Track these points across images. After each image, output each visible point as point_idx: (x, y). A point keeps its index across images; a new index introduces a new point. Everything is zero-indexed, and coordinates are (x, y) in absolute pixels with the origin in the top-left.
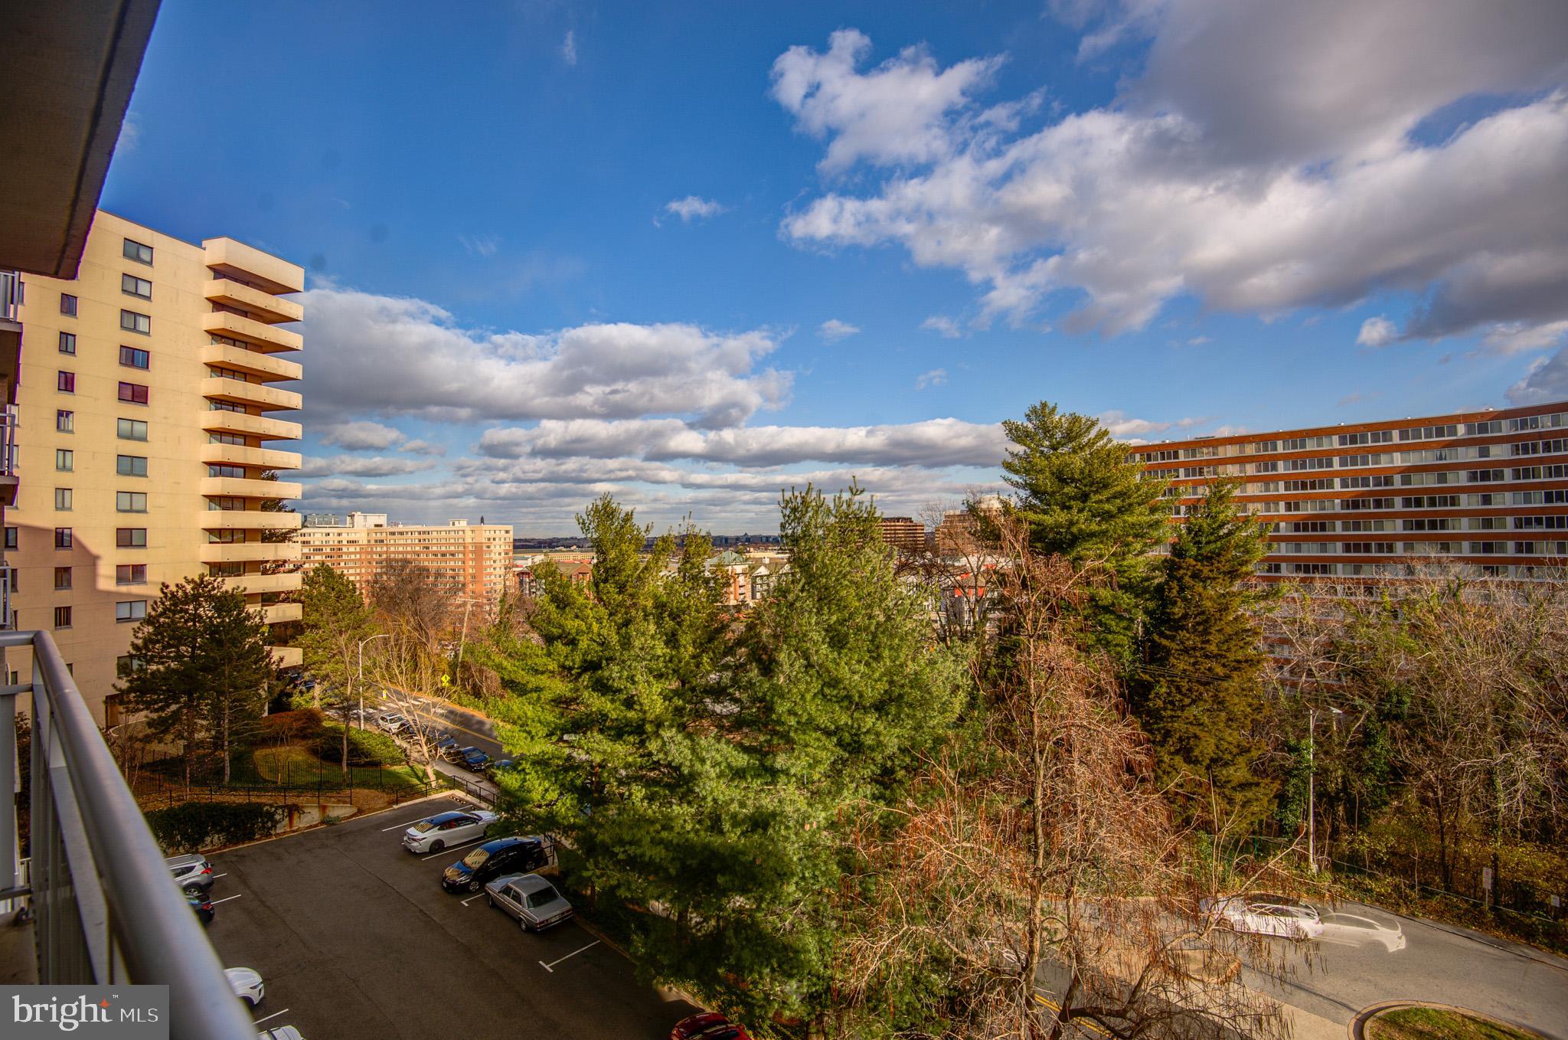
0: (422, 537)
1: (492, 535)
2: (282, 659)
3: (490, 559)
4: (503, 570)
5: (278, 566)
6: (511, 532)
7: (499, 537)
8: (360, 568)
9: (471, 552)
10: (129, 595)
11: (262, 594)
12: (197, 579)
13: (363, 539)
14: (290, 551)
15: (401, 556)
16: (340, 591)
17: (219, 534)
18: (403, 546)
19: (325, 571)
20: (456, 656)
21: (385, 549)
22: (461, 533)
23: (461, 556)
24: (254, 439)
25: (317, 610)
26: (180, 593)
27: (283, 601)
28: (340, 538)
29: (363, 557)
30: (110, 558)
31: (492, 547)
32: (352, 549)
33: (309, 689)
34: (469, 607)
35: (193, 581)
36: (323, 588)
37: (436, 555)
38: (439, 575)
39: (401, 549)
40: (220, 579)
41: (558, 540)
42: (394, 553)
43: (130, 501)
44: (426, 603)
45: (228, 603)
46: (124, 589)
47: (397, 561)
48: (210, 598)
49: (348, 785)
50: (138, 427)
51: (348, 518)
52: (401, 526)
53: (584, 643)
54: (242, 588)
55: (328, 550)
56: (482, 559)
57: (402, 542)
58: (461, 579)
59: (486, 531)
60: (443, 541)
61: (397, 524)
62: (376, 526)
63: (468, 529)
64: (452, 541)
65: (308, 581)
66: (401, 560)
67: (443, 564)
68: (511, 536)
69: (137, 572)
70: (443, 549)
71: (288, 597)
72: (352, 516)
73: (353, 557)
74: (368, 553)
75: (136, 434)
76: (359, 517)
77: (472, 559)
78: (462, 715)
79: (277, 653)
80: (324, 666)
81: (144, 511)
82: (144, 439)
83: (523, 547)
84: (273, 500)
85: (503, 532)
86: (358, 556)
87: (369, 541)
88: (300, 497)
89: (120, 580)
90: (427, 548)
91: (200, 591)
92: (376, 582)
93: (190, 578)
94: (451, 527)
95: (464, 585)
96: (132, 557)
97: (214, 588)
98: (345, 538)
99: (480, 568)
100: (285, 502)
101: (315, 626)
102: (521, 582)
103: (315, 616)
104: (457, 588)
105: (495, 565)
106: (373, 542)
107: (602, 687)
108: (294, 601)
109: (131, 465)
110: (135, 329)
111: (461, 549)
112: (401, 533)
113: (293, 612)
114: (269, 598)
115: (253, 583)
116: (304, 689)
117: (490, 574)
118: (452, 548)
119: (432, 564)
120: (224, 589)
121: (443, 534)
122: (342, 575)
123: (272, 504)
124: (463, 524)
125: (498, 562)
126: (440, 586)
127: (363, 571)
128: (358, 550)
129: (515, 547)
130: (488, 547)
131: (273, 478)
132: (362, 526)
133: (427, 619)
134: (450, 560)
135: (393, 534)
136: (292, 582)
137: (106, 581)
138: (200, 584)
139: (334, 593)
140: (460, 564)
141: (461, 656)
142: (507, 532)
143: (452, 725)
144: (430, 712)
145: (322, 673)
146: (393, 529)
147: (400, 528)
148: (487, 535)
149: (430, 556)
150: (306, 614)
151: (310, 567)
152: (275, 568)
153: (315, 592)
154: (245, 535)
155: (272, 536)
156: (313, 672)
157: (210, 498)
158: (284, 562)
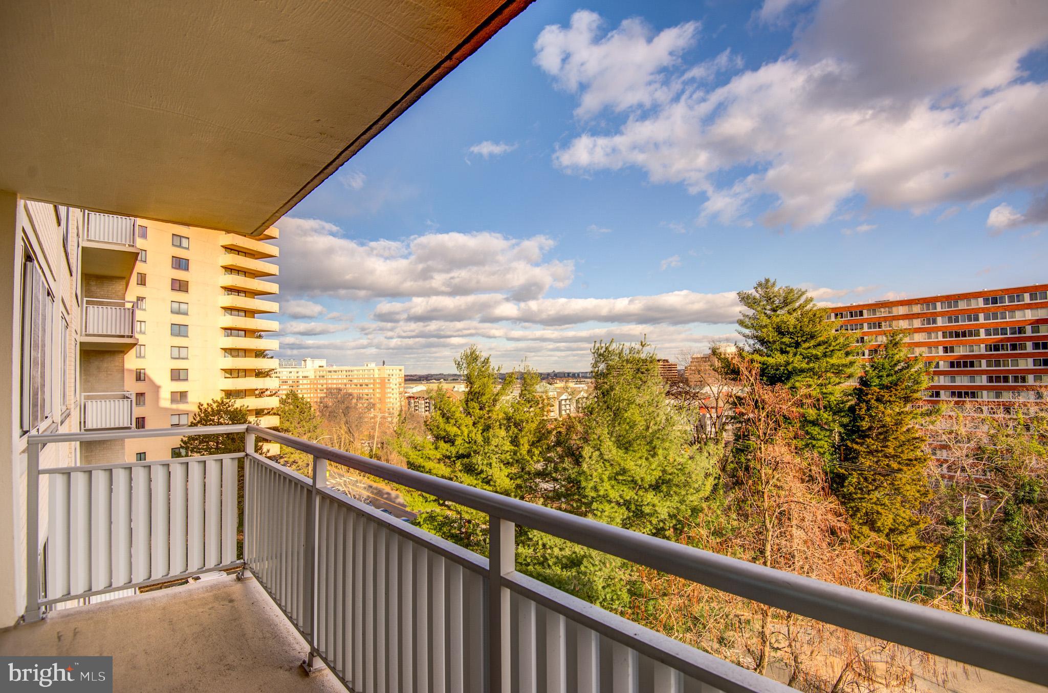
0: (348, 373)
1: (391, 372)
2: (268, 451)
3: (390, 388)
4: (398, 394)
6: (403, 371)
7: (395, 373)
8: (310, 393)
9: (378, 383)
10: (177, 410)
11: (256, 410)
12: (219, 400)
13: (311, 375)
14: (270, 383)
15: (335, 386)
16: (302, 408)
17: (231, 373)
18: (336, 380)
19: (293, 395)
20: (371, 450)
21: (325, 381)
22: (372, 371)
23: (372, 386)
24: (250, 313)
25: (288, 420)
26: (210, 409)
27: (266, 414)
28: (298, 375)
29: (312, 386)
30: (167, 387)
31: (391, 380)
32: (305, 382)
34: (378, 419)
35: (217, 401)
36: (291, 406)
37: (356, 385)
38: (359, 398)
39: (335, 381)
40: (233, 401)
41: (432, 375)
42: (331, 384)
43: (179, 353)
44: (353, 416)
45: (238, 415)
46: (174, 406)
47: (334, 389)
48: (227, 412)
50: (183, 307)
51: (303, 362)
52: (335, 367)
54: (246, 406)
55: (291, 382)
56: (385, 388)
57: (335, 377)
58: (372, 401)
59: (388, 370)
60: (361, 376)
61: (332, 366)
62: (320, 367)
63: (376, 368)
64: (366, 376)
65: (283, 402)
66: (336, 389)
67: (361, 391)
68: (403, 374)
69: (182, 396)
70: (361, 381)
71: (270, 412)
72: (305, 361)
73: (306, 386)
74: (315, 384)
75: (182, 311)
76: (309, 361)
77: (378, 388)
78: (376, 489)
79: (266, 447)
80: (293, 456)
81: (187, 358)
82: (186, 314)
83: (409, 380)
84: (260, 351)
85: (398, 371)
86: (309, 386)
87: (315, 376)
88: (278, 349)
89: (173, 401)
90: (351, 381)
91: (221, 408)
92: (321, 402)
93: (215, 399)
94: (366, 367)
95: (374, 405)
96: (179, 387)
97: (229, 406)
98: (301, 375)
99: (384, 393)
100: (267, 352)
101: (287, 431)
102: (409, 404)
103: (286, 425)
104: (371, 406)
105: (393, 392)
106: (318, 377)
107: (470, 470)
108: (274, 414)
109: (179, 330)
110: (180, 246)
111: (372, 381)
112: (335, 371)
113: (272, 421)
114: (259, 413)
115: (251, 403)
117: (390, 398)
118: (366, 381)
119: (355, 391)
120: (235, 406)
121: (361, 371)
122: (303, 398)
123: (260, 354)
124: (372, 365)
125: (395, 390)
126: (360, 405)
127: (313, 395)
128: (309, 382)
129: (406, 380)
130: (389, 380)
131: (260, 337)
132: (311, 367)
133: (353, 426)
134: (365, 388)
135: (330, 372)
136: (272, 402)
137: (165, 401)
138: (221, 404)
139: (298, 409)
140: (371, 391)
141: (374, 450)
142: (400, 370)
143: (371, 495)
144: (357, 486)
145: (291, 460)
146: (331, 369)
147: (335, 368)
148: (388, 372)
149: (353, 386)
150: (281, 423)
151: (283, 393)
152: (261, 393)
153: (287, 408)
154: (246, 373)
155: (259, 374)
156: (286, 459)
157: (225, 350)
158: (267, 390)
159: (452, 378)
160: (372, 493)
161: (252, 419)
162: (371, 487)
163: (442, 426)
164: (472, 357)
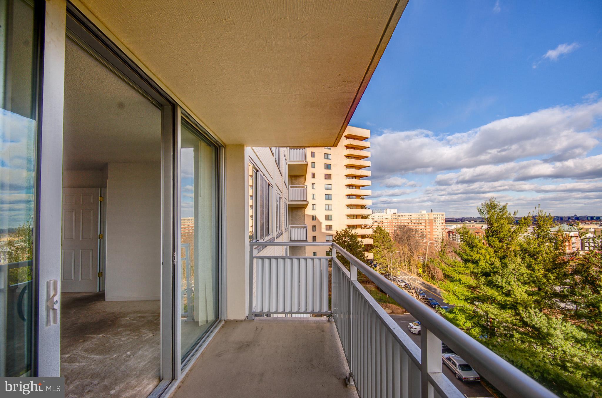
0: (410, 217)
1: (436, 216)
2: (368, 256)
3: (436, 226)
4: (441, 230)
5: (365, 227)
6: (444, 215)
7: (439, 217)
8: (389, 227)
9: (428, 223)
10: (329, 234)
11: (362, 235)
13: (389, 217)
14: (369, 222)
15: (402, 224)
16: (384, 235)
17: (350, 216)
18: (403, 221)
19: (379, 228)
20: (424, 262)
21: (397, 221)
22: (424, 216)
23: (424, 224)
24: (358, 187)
25: (377, 241)
26: (341, 234)
27: (367, 238)
28: (382, 218)
29: (390, 224)
30: (325, 223)
31: (436, 221)
33: (376, 267)
34: (428, 244)
35: (344, 230)
36: (379, 234)
37: (415, 224)
38: (416, 231)
39: (402, 221)
40: (351, 230)
41: (465, 218)
42: (400, 223)
43: (328, 208)
44: (413, 241)
45: (353, 237)
46: (328, 232)
47: (402, 225)
48: (348, 236)
49: (389, 302)
50: (329, 186)
51: (385, 211)
53: (482, 263)
54: (356, 233)
55: (379, 222)
56: (433, 226)
57: (403, 219)
58: (425, 233)
59: (434, 215)
60: (417, 219)
61: (400, 213)
62: (394, 213)
63: (427, 214)
64: (421, 219)
65: (374, 232)
66: (403, 225)
67: (418, 227)
68: (444, 217)
69: (330, 227)
70: (417, 221)
71: (368, 237)
72: (386, 210)
73: (387, 224)
74: (391, 222)
75: (329, 188)
76: (388, 210)
77: (428, 226)
78: (428, 285)
79: (366, 254)
80: (380, 260)
81: (331, 210)
82: (331, 189)
83: (449, 221)
84: (363, 205)
85: (441, 215)
86: (388, 224)
87: (392, 219)
88: (371, 204)
89: (326, 229)
90: (412, 221)
91: (345, 234)
92: (395, 233)
93: (343, 229)
94: (420, 214)
95: (426, 235)
96: (329, 223)
97: (349, 233)
98: (384, 217)
99: (432, 229)
100: (367, 206)
101: (377, 247)
102: (449, 236)
103: (377, 244)
104: (424, 236)
105: (438, 228)
106: (393, 219)
107: (491, 284)
108: (370, 238)
109: (328, 197)
110: (327, 158)
111: (424, 221)
112: (402, 216)
113: (370, 241)
114: (363, 237)
115: (359, 231)
116: (374, 267)
117: (436, 232)
118: (421, 221)
119: (414, 227)
121: (417, 216)
122: (384, 230)
123: (363, 207)
124: (424, 212)
125: (439, 227)
126: (417, 235)
127: (390, 229)
128: (388, 222)
129: (446, 221)
130: (435, 221)
131: (363, 198)
132: (389, 213)
133: (413, 247)
134: (420, 226)
135: (400, 216)
136: (369, 232)
137: (324, 230)
138: (346, 231)
139: (382, 236)
140: (424, 227)
141: (426, 262)
142: (442, 215)
143: (423, 288)
144: (415, 282)
145: (379, 262)
146: (400, 214)
147: (402, 214)
148: (434, 216)
149: (413, 224)
150: (374, 242)
151: (375, 227)
153: (377, 235)
154: (357, 216)
155: (363, 217)
156: (376, 262)
157: (347, 205)
158: (367, 225)
159: (481, 220)
160: (425, 287)
161: (359, 239)
162: (424, 283)
163: (468, 252)
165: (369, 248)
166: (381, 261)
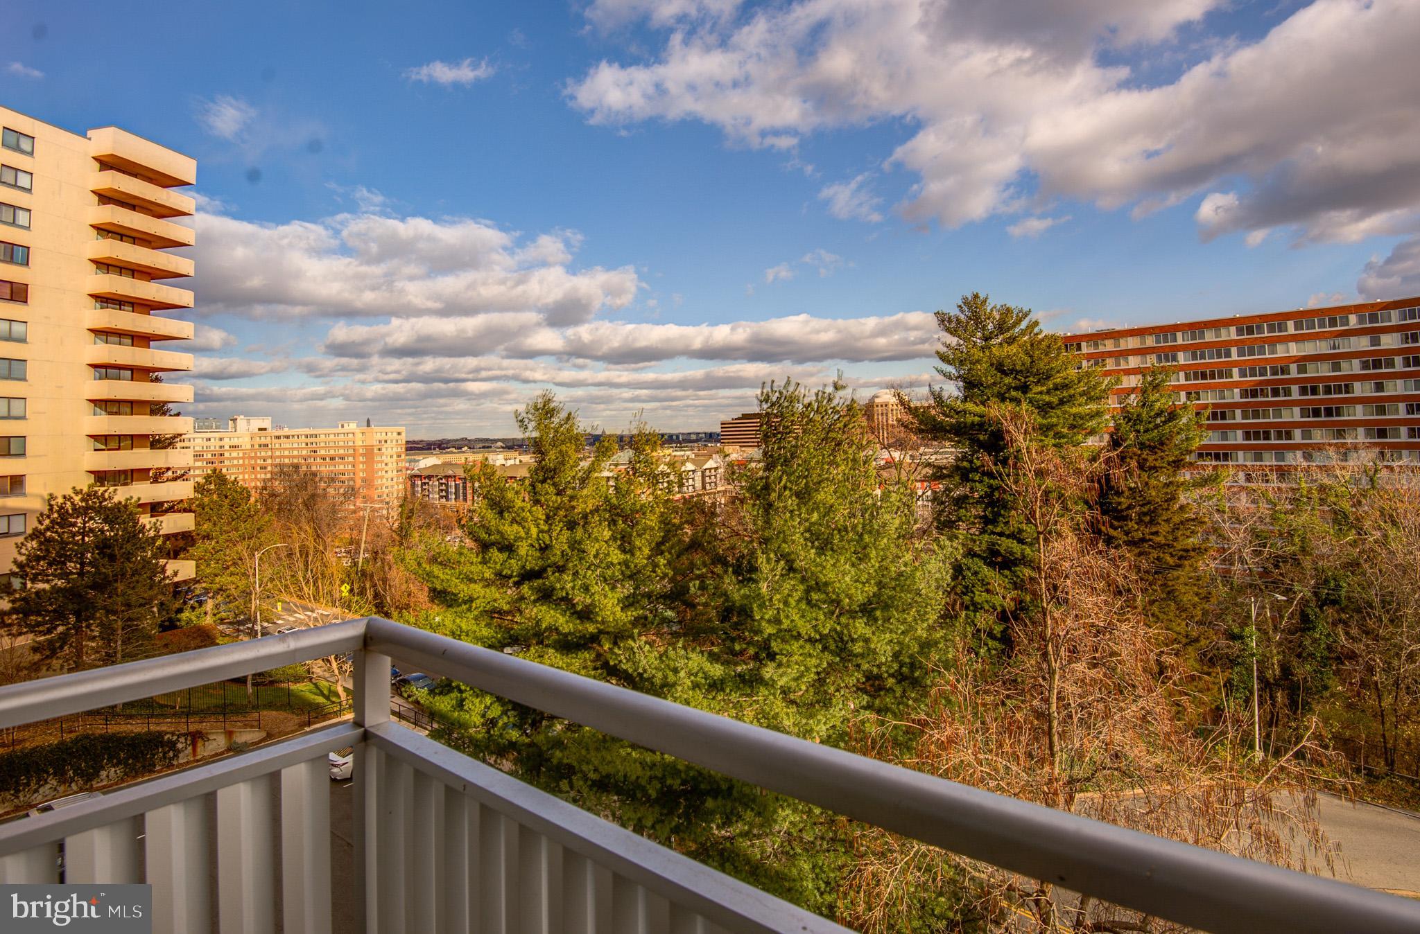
0: (310, 440)
1: (383, 437)
2: (176, 574)
3: (382, 462)
4: (395, 472)
5: (160, 475)
6: (404, 434)
7: (391, 439)
8: (245, 473)
9: (361, 455)
11: (151, 504)
12: (85, 490)
13: (245, 442)
14: (176, 458)
15: (287, 461)
16: (234, 499)
18: (291, 452)
20: (355, 564)
21: (270, 453)
22: (351, 436)
23: (351, 459)
24: (141, 339)
25: (209, 520)
26: (68, 506)
27: (173, 511)
28: (221, 443)
29: (247, 462)
31: (384, 450)
33: (201, 603)
34: (367, 513)
35: (79, 492)
36: (214, 496)
37: (324, 459)
38: (330, 480)
39: (287, 453)
40: (107, 489)
41: (448, 441)
42: (280, 457)
43: (8, 409)
44: (322, 510)
45: (117, 515)
47: (286, 465)
48: (100, 510)
49: (253, 708)
51: (230, 422)
54: (135, 498)
55: (209, 456)
56: (373, 462)
57: (288, 446)
58: (351, 483)
59: (377, 433)
60: (332, 444)
61: (281, 428)
62: (260, 429)
63: (358, 431)
64: (341, 444)
65: (199, 489)
66: (291, 465)
67: (333, 468)
68: (403, 438)
69: (14, 483)
70: (332, 452)
71: (173, 507)
72: (234, 420)
73: (235, 462)
74: (251, 458)
76: (242, 422)
77: (363, 463)
79: (172, 566)
80: (217, 579)
81: (22, 417)
83: (414, 449)
84: (157, 403)
85: (395, 434)
86: (241, 462)
87: (252, 446)
88: (189, 400)
90: (316, 452)
91: (91, 505)
92: (265, 488)
93: (77, 488)
94: (340, 430)
95: (355, 490)
96: (10, 467)
97: (104, 500)
98: (227, 443)
99: (371, 471)
100: (170, 405)
101: (207, 537)
102: (413, 485)
103: (206, 526)
104: (352, 492)
105: (386, 468)
106: (256, 447)
108: (185, 510)
109: (10, 369)
111: (351, 452)
112: (288, 437)
113: (173, 523)
114: (156, 508)
115: (142, 491)
116: (196, 605)
117: (382, 477)
118: (341, 452)
119: (325, 469)
120: (116, 500)
121: (332, 436)
122: (234, 482)
123: (158, 408)
124: (352, 426)
125: (390, 465)
126: (332, 491)
127: (247, 477)
128: (241, 455)
129: (407, 449)
130: (380, 450)
131: (157, 380)
132: (245, 431)
133: (322, 526)
134: (339, 464)
135: (278, 437)
136: (183, 491)
138: (90, 495)
139: (227, 501)
140: (350, 467)
141: (360, 564)
142: (399, 434)
145: (216, 587)
146: (279, 433)
147: (286, 431)
148: (379, 437)
149: (318, 460)
150: (198, 524)
151: (198, 475)
152: (157, 476)
153: (206, 500)
154: (134, 440)
155: (158, 442)
156: (204, 585)
157: (95, 402)
158: (168, 469)
159: (481, 445)
161: (145, 520)
164: (545, 410)
165: (180, 544)
166: (224, 579)
